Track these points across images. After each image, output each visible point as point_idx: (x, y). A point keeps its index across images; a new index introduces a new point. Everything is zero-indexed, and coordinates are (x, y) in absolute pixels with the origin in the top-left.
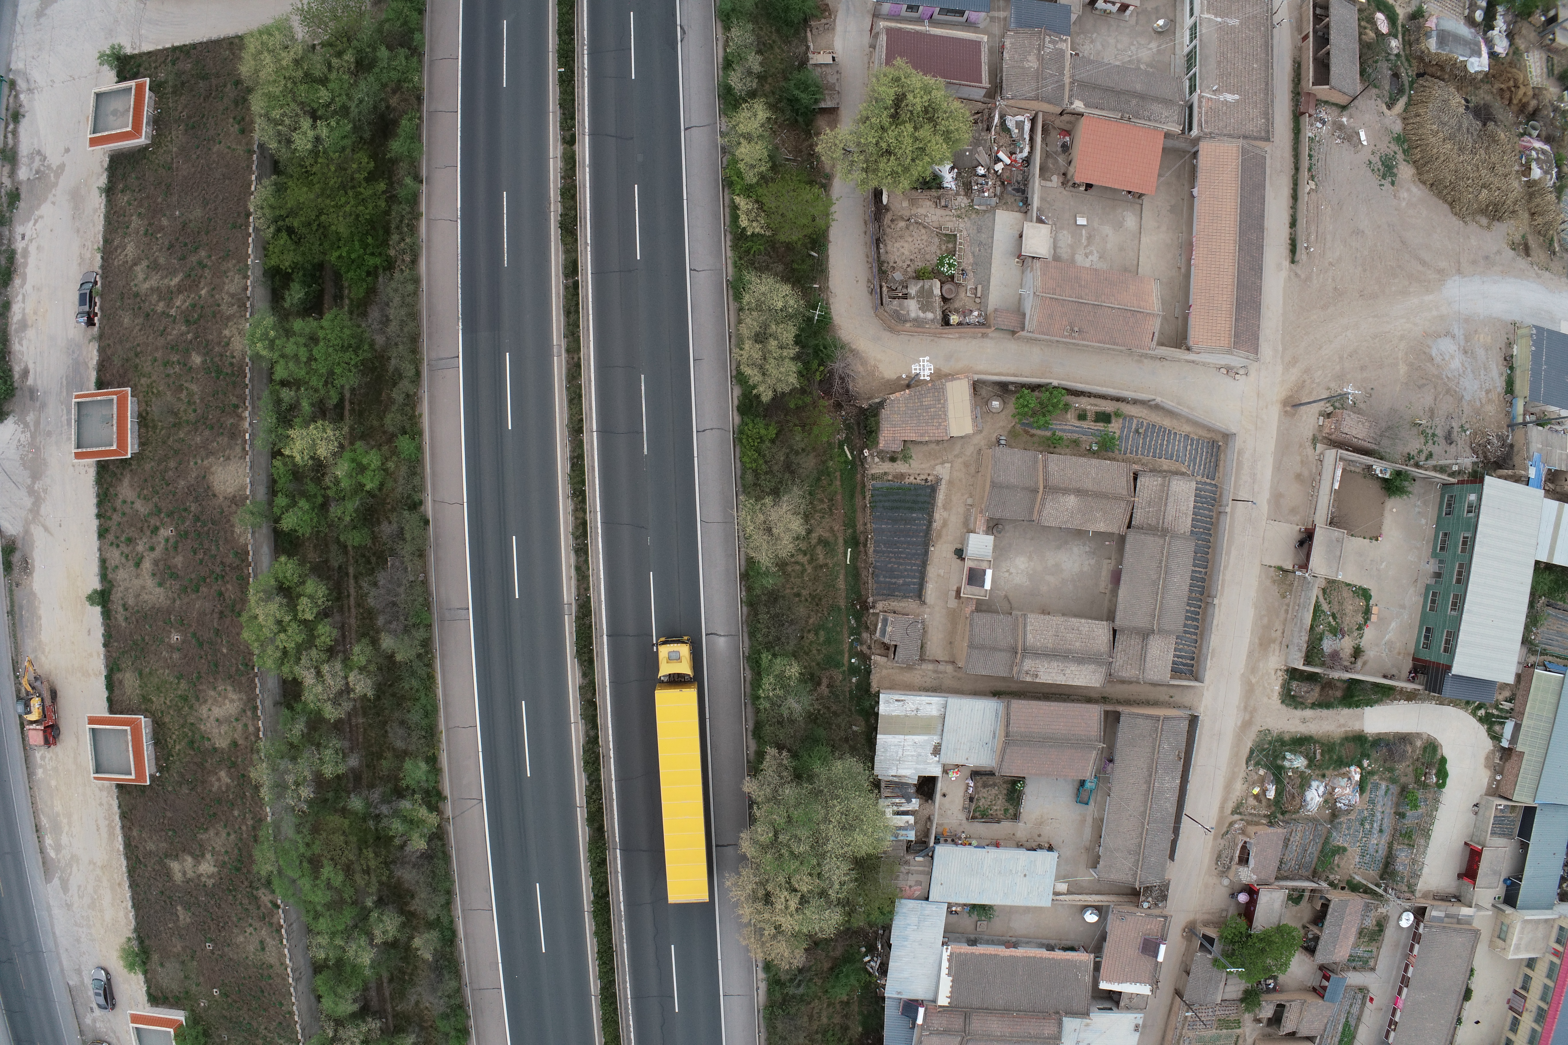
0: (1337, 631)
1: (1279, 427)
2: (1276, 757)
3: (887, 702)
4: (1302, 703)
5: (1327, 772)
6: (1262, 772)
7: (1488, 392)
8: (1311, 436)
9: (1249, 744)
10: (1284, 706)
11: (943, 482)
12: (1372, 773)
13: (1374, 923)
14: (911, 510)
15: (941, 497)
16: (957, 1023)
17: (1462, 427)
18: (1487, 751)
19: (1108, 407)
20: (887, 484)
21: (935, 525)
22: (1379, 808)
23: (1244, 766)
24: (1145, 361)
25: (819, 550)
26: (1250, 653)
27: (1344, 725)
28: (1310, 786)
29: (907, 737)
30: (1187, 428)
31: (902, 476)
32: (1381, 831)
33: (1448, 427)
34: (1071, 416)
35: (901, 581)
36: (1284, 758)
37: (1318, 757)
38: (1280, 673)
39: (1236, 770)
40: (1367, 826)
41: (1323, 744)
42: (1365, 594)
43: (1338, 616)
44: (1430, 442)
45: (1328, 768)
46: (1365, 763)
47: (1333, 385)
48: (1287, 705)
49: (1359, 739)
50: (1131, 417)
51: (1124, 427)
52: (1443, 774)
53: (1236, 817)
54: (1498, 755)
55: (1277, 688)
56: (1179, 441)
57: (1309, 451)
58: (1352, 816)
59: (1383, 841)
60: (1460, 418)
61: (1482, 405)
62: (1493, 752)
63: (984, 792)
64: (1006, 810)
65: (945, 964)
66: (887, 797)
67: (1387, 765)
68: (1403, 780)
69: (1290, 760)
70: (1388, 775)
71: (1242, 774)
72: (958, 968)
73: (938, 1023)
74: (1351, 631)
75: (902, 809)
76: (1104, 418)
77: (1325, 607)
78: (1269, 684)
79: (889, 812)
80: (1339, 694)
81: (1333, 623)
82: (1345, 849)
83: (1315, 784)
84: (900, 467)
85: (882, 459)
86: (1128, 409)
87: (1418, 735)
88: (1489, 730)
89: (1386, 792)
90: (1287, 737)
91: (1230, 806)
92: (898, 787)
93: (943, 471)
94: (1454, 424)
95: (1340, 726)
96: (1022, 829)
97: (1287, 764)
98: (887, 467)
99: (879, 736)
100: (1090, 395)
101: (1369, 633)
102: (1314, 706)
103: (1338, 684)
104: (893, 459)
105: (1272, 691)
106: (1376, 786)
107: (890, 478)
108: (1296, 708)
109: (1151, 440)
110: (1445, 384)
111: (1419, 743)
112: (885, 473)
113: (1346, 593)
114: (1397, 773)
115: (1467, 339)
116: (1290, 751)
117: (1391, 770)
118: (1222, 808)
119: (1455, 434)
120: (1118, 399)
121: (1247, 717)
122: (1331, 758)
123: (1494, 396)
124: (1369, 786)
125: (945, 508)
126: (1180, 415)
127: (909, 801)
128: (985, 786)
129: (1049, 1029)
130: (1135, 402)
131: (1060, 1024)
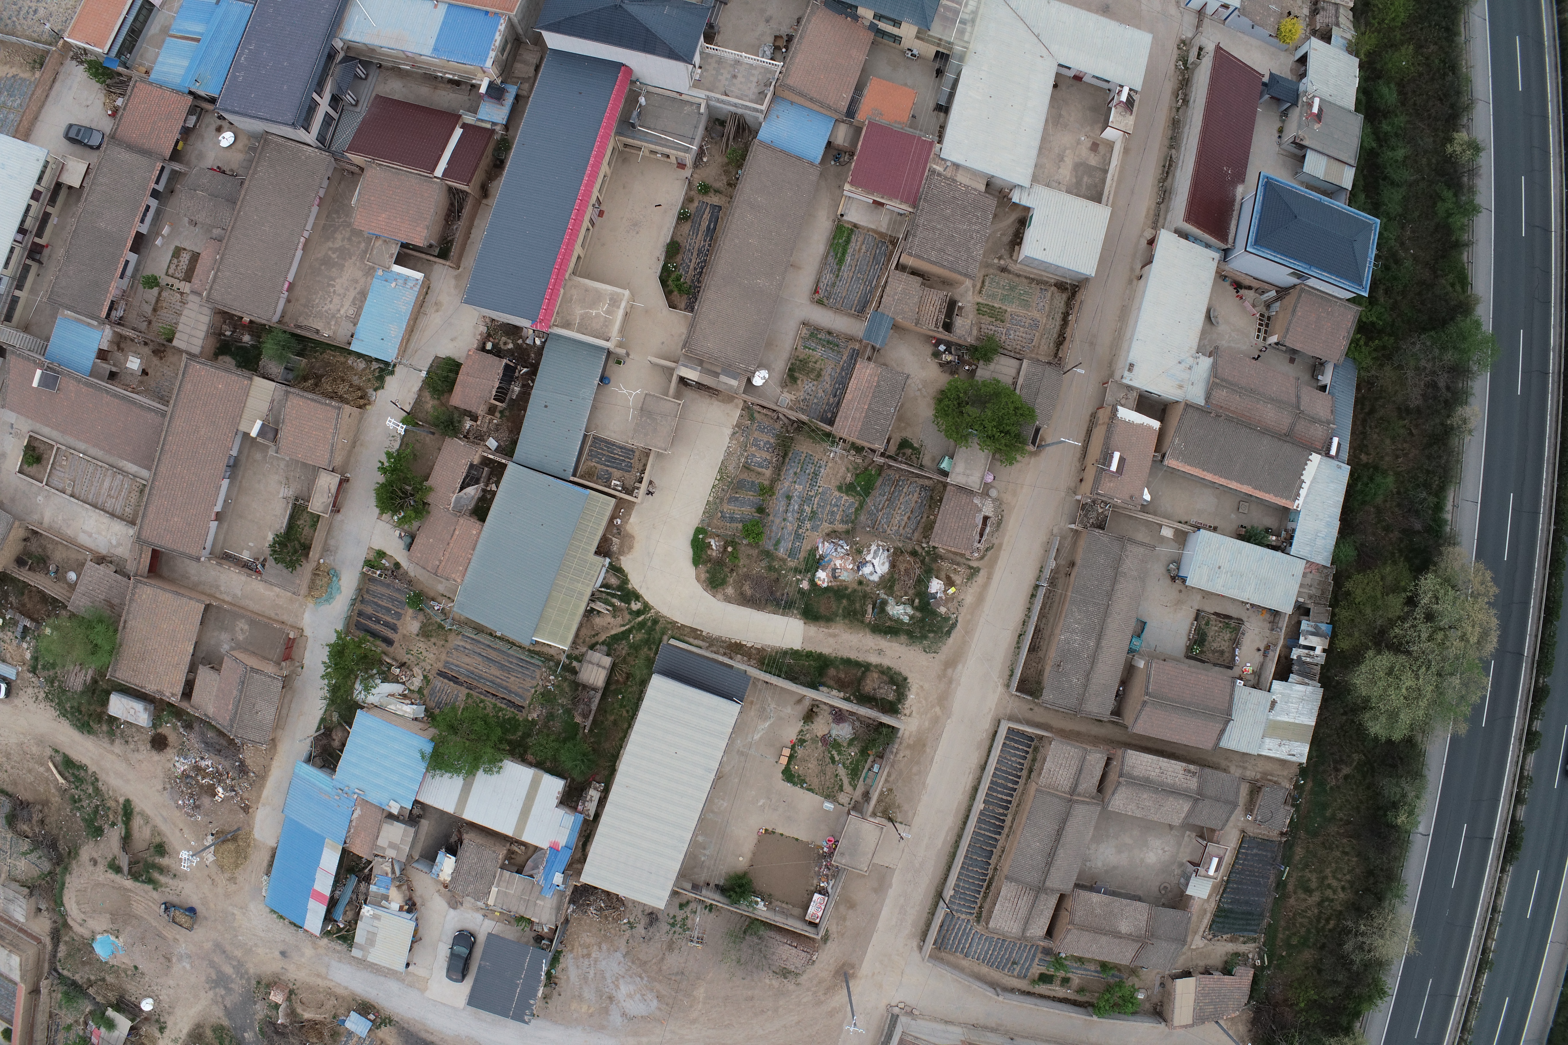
0: (830, 743)
1: (865, 953)
2: (922, 620)
3: (1301, 755)
4: (882, 672)
5: (855, 586)
6: (943, 610)
7: (589, 955)
8: (829, 943)
9: (951, 641)
10: (905, 673)
11: (1201, 933)
12: (797, 571)
13: (799, 382)
14: (1231, 911)
15: (1206, 920)
16: (1301, 427)
17: (632, 928)
18: (629, 556)
19: (1042, 989)
20: (1246, 934)
21: (1218, 898)
22: (790, 527)
23: (959, 619)
24: (994, 1025)
25: (1314, 885)
26: (938, 738)
27: (830, 635)
28: (882, 577)
29: (1292, 720)
30: (965, 963)
31: (1232, 940)
32: (789, 498)
33: (651, 930)
34: (1076, 981)
35: (1255, 851)
36: (912, 617)
37: (870, 610)
38: (907, 712)
39: (969, 617)
40: (807, 509)
41: (862, 622)
42: (789, 775)
43: (828, 760)
44: (679, 919)
45: (855, 591)
46: (805, 585)
47: (791, 987)
48: (900, 674)
49: (810, 615)
50: (1018, 977)
51: (1028, 969)
52: (699, 546)
53: (974, 564)
54: (615, 548)
55: (911, 697)
56: (975, 952)
57: (833, 929)
58: (826, 527)
59: (787, 484)
60: (632, 936)
61: (599, 945)
62: (621, 552)
63: (1225, 646)
64: (1207, 624)
65: (1303, 492)
66: (1316, 665)
67: (774, 575)
68: (755, 552)
69: (906, 614)
70: (776, 564)
71: (963, 611)
72: (1293, 485)
73: (1318, 432)
74: (814, 740)
75: (1306, 651)
76: (1045, 978)
77: (842, 772)
78: (920, 702)
79: (1318, 651)
80: (832, 672)
81: (834, 752)
82: (840, 489)
83: (875, 578)
84: (1231, 947)
85: (1245, 956)
86: (1023, 985)
87: (728, 599)
88: (625, 580)
89: (777, 543)
90: (903, 638)
91: (981, 578)
92: (1306, 673)
93: (1198, 942)
94: (643, 932)
95: (834, 636)
96: (1196, 603)
97: (910, 611)
98: (1243, 948)
99: (1314, 724)
100: (1054, 999)
101: (791, 733)
102: (867, 667)
103: (832, 683)
104: (1237, 954)
105: (917, 694)
106: (792, 553)
107: (1242, 939)
108: (889, 668)
109: (1003, 956)
110: (645, 971)
111: (730, 590)
112: (1244, 943)
113: (815, 782)
114: (764, 564)
115: (606, 1011)
116: (902, 623)
117: (770, 568)
118: (989, 577)
119: (644, 921)
120: (1029, 994)
121: (950, 671)
122: (852, 602)
123: (580, 951)
124: (802, 555)
125: (1205, 911)
126: (970, 976)
127: (1299, 657)
128: (1222, 652)
129: (1221, 395)
130: (1012, 990)
131: (1208, 397)
